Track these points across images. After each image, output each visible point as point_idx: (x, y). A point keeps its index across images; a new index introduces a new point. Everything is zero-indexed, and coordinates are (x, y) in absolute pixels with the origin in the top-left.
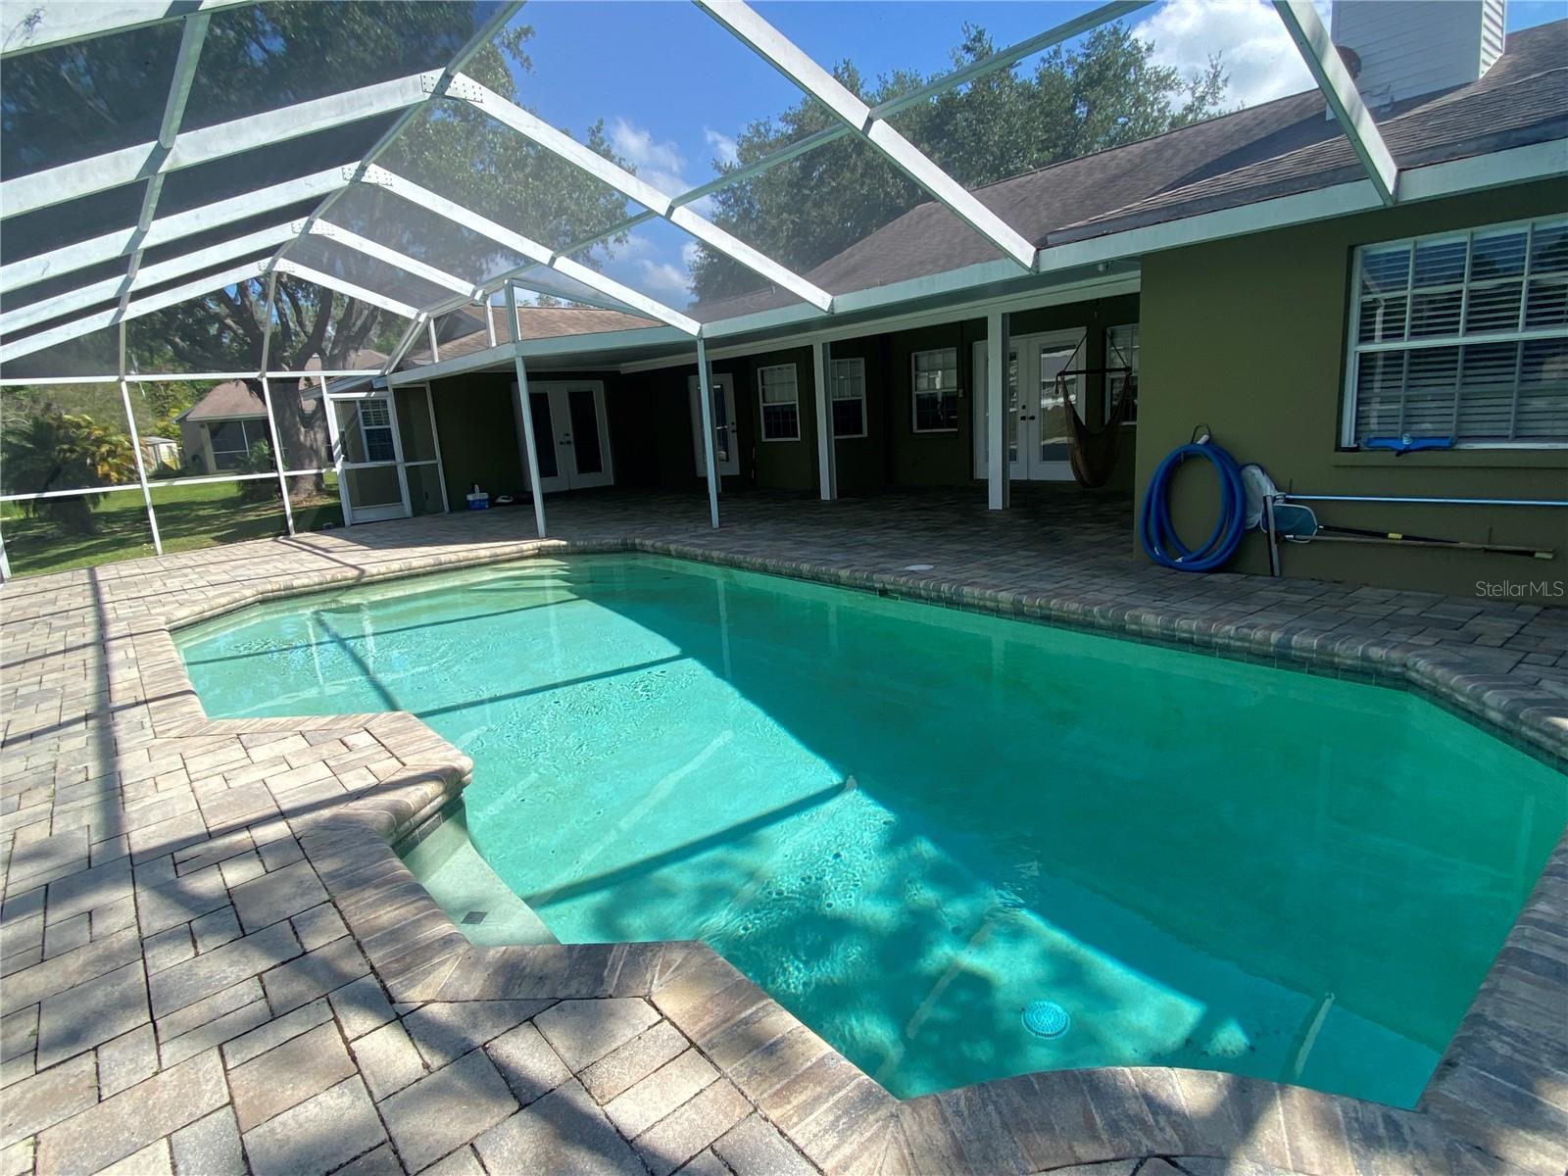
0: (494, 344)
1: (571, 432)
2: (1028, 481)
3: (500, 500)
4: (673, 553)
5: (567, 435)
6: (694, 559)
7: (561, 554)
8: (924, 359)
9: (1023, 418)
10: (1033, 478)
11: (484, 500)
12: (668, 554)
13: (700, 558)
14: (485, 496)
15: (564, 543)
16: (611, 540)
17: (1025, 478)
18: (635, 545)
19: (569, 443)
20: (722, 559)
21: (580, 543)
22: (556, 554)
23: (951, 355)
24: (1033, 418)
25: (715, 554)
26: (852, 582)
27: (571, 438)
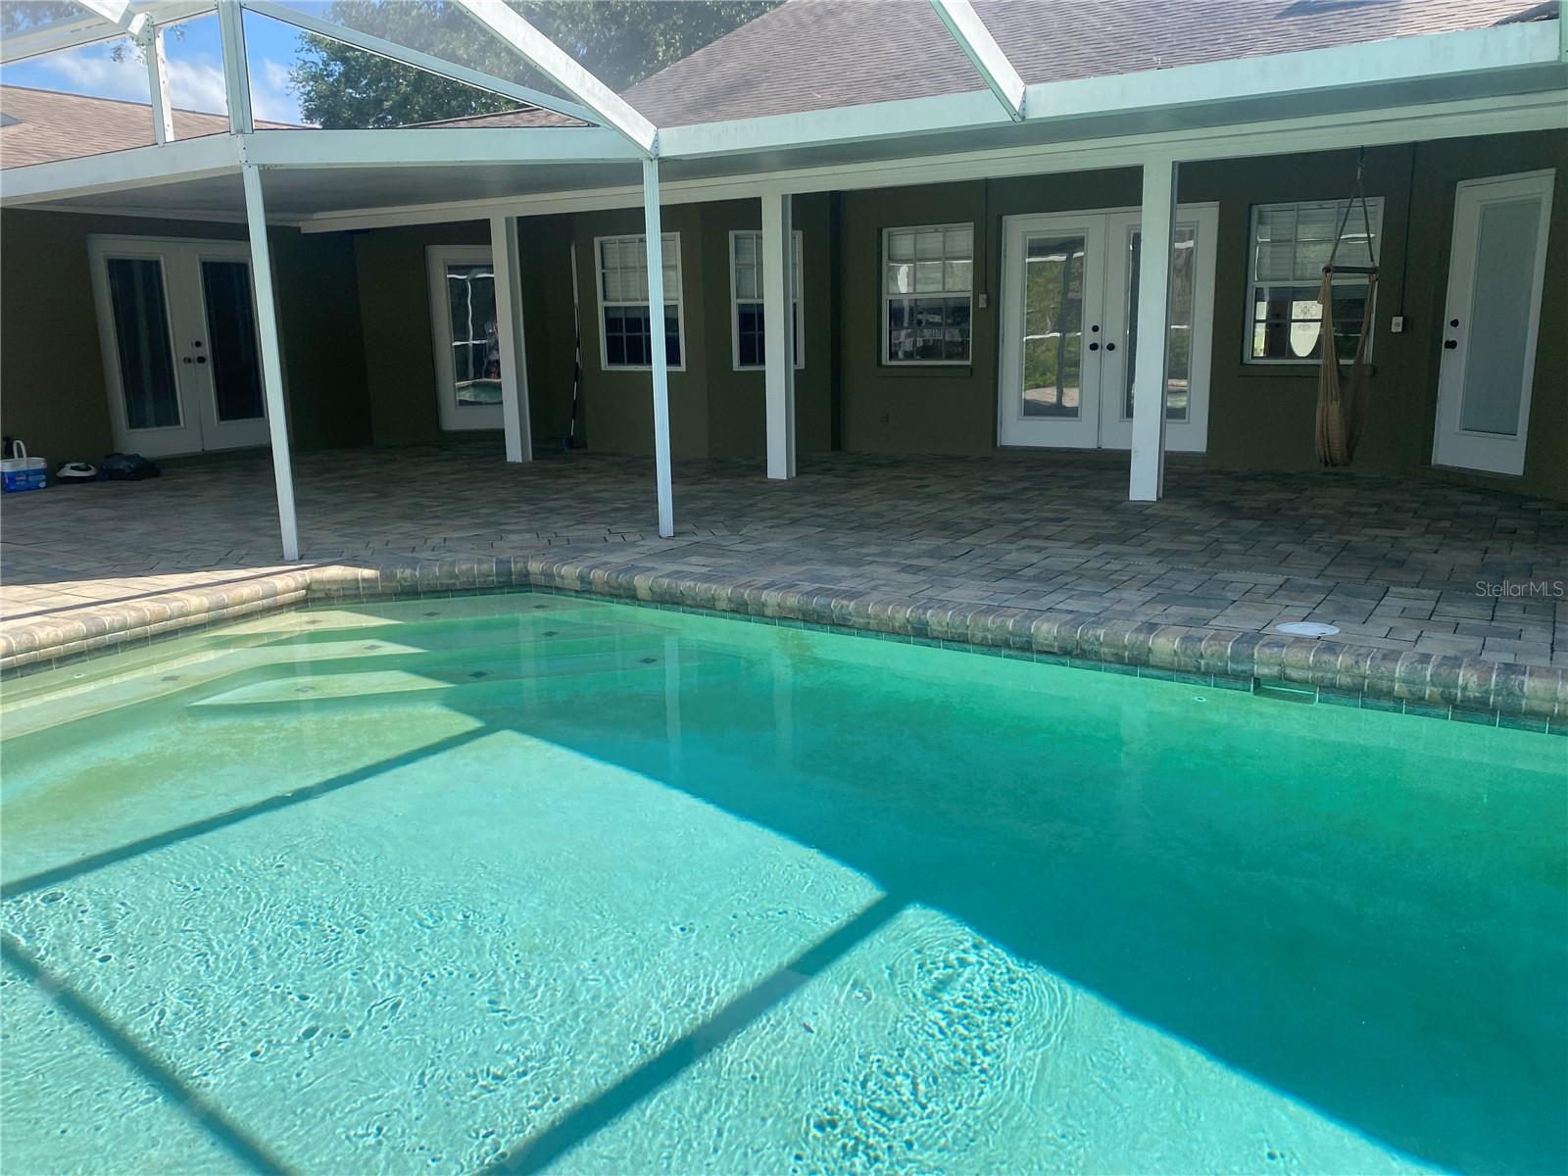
0: (170, 137)
1: (205, 337)
2: (1099, 451)
3: (68, 472)
4: (643, 593)
5: (198, 344)
6: (707, 606)
7: (357, 596)
8: (903, 241)
9: (1094, 347)
10: (1106, 445)
11: (36, 472)
12: (630, 596)
13: (722, 605)
14: (39, 463)
15: (367, 573)
16: (471, 564)
17: (1093, 445)
18: (527, 574)
19: (201, 360)
20: (792, 610)
21: (403, 573)
22: (346, 597)
23: (963, 237)
24: (1111, 347)
25: (771, 598)
26: (1191, 663)
27: (206, 350)
